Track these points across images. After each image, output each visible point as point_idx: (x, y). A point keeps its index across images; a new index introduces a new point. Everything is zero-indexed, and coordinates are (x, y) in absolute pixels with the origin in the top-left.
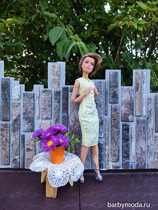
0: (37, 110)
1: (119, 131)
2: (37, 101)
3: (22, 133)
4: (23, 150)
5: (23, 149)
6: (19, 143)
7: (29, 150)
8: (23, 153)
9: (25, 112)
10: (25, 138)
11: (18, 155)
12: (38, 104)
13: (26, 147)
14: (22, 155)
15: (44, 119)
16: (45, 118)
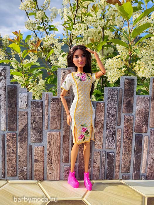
0: (45, 120)
1: (132, 142)
2: (46, 110)
3: (30, 143)
5: (31, 160)
6: (26, 154)
7: (36, 161)
8: (31, 164)
9: (32, 121)
10: (33, 149)
11: (25, 167)
12: (47, 113)
13: (34, 158)
14: (30, 167)
15: (53, 129)
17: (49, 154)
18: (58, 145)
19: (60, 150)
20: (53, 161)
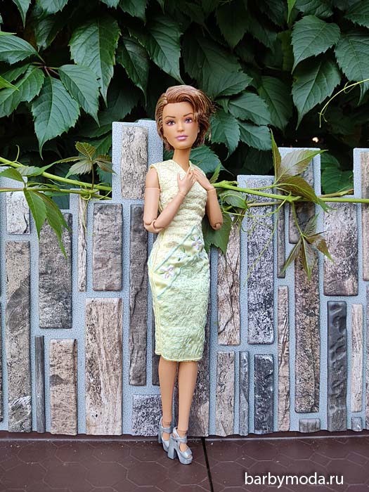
0: (80, 264)
1: (319, 323)
2: (81, 237)
3: (37, 332)
4: (40, 380)
5: (41, 376)
6: (27, 361)
7: (56, 380)
8: (41, 389)
9: (43, 269)
10: (46, 347)
12: (83, 246)
13: (49, 372)
14: (39, 396)
15: (102, 290)
16: (104, 288)
17: (91, 362)
18: (116, 336)
19: (121, 350)
20: (101, 379)
